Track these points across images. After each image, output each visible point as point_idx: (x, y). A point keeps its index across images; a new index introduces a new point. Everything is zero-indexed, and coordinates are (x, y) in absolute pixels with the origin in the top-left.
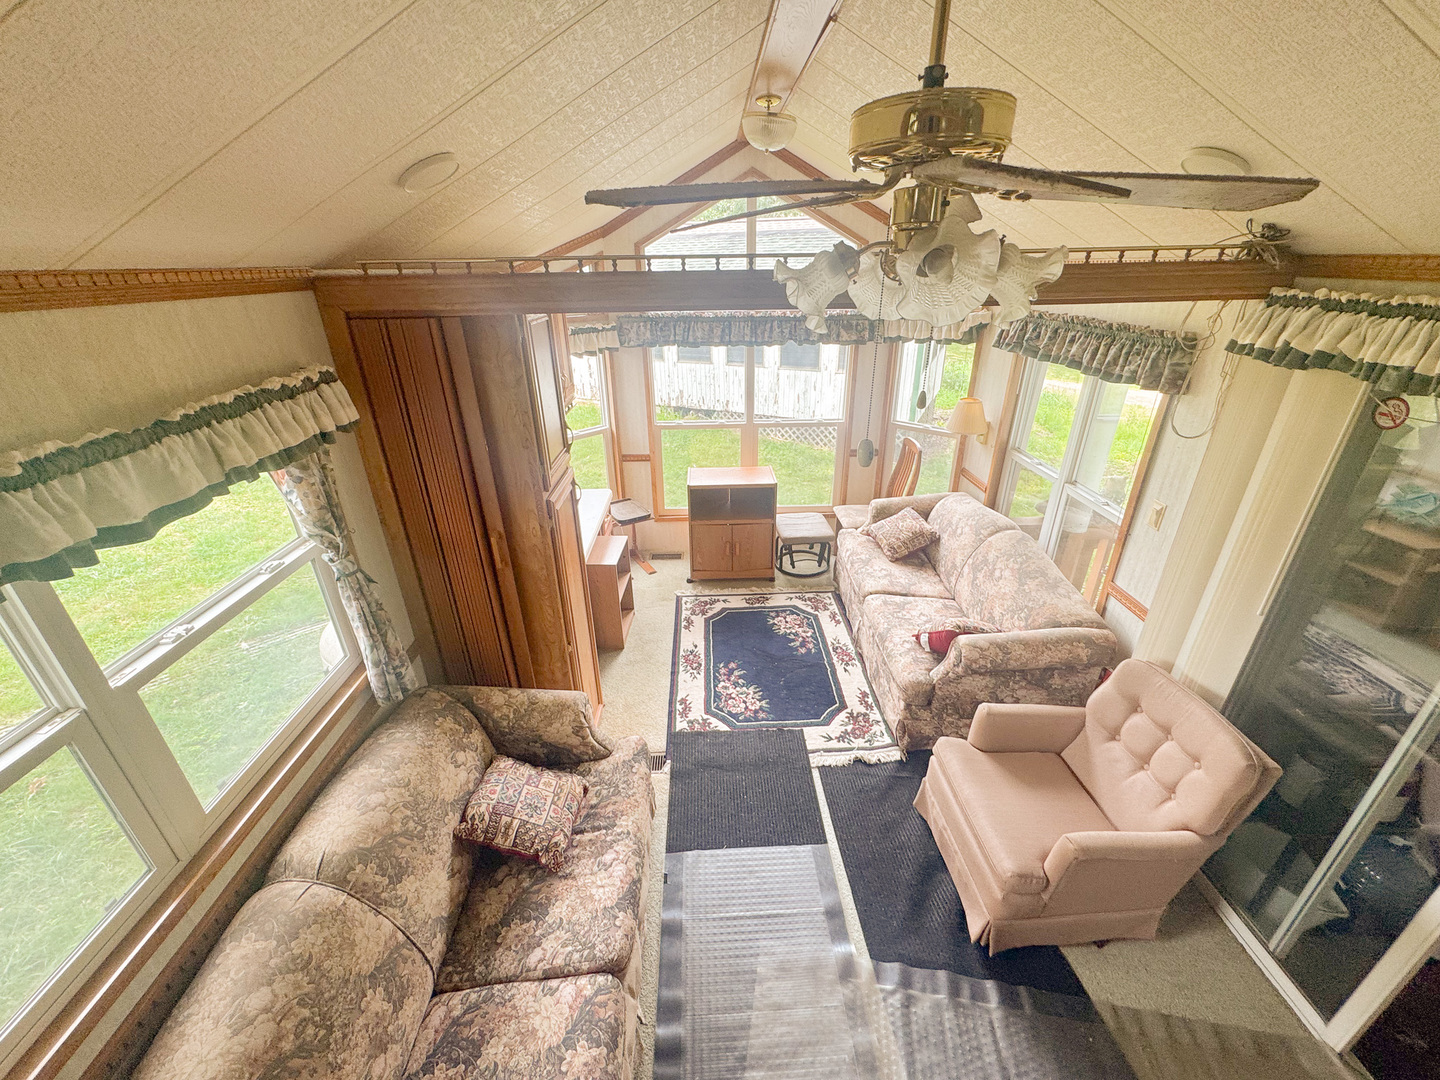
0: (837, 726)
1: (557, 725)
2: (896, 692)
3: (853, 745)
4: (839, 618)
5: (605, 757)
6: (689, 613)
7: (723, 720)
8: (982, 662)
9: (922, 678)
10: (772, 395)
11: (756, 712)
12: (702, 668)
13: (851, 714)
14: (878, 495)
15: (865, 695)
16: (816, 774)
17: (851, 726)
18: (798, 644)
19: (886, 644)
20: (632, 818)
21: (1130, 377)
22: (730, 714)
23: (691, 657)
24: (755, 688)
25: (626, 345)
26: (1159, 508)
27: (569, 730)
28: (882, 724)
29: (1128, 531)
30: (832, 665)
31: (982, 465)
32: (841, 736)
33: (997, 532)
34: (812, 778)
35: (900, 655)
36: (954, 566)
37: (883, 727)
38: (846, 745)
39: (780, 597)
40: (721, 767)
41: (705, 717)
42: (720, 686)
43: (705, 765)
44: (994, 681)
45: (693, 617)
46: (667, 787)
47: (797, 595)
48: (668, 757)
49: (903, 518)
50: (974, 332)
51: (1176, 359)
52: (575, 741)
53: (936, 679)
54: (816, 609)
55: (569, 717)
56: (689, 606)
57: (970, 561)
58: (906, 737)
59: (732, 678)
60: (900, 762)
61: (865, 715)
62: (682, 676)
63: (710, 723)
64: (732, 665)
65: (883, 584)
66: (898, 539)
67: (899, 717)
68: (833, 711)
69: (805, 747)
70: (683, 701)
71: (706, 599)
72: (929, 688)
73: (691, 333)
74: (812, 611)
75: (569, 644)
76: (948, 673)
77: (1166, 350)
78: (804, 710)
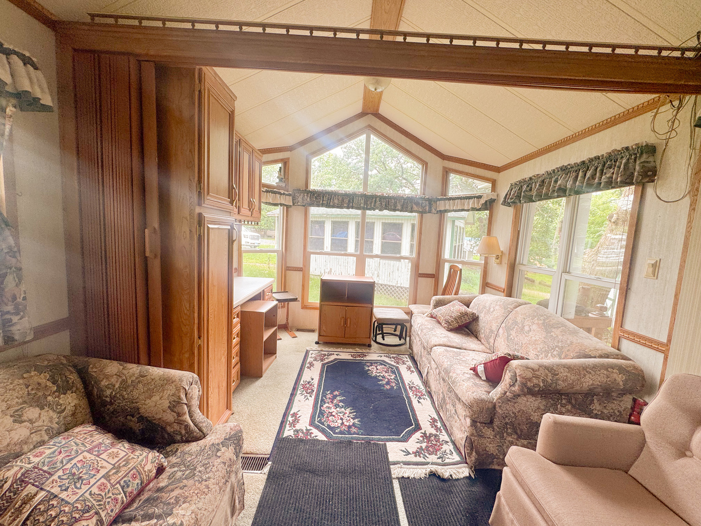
0: (414, 443)
1: (156, 398)
2: (462, 411)
3: (428, 460)
4: (413, 369)
5: (197, 439)
6: (312, 359)
7: (323, 431)
8: (535, 381)
9: (484, 397)
10: (376, 272)
11: (349, 427)
12: (314, 393)
13: (425, 434)
14: (436, 294)
15: (434, 420)
16: (396, 485)
17: (425, 444)
18: (384, 382)
19: (451, 374)
20: (193, 507)
21: (606, 182)
22: (329, 427)
23: (308, 385)
24: (351, 410)
25: (296, 204)
26: (653, 262)
27: (166, 404)
28: (450, 444)
29: (627, 286)
30: (409, 398)
31: (500, 277)
32: (417, 452)
33: (519, 306)
34: (393, 487)
35: (463, 381)
36: (492, 331)
37: (451, 447)
38: (422, 460)
39: (374, 355)
40: (313, 472)
41: (309, 428)
42: (325, 406)
43: (301, 469)
44: (544, 403)
45: (314, 362)
46: (262, 487)
47: (385, 355)
48: (271, 458)
49: (454, 306)
50: (488, 203)
51: (643, 160)
52: (170, 417)
53: (496, 398)
54: (398, 363)
55: (170, 390)
56: (313, 356)
57: (503, 325)
58: (474, 453)
59: (335, 401)
60: (469, 477)
61: (436, 436)
62: (298, 397)
63: (312, 433)
64: (336, 393)
65: (443, 341)
66: (451, 317)
67: (466, 434)
68: (410, 431)
69: (388, 459)
70: (295, 415)
71: (326, 353)
72: (490, 406)
73: (332, 200)
74: (395, 364)
75: (199, 338)
76: (506, 393)
77: (633, 157)
78: (388, 428)
